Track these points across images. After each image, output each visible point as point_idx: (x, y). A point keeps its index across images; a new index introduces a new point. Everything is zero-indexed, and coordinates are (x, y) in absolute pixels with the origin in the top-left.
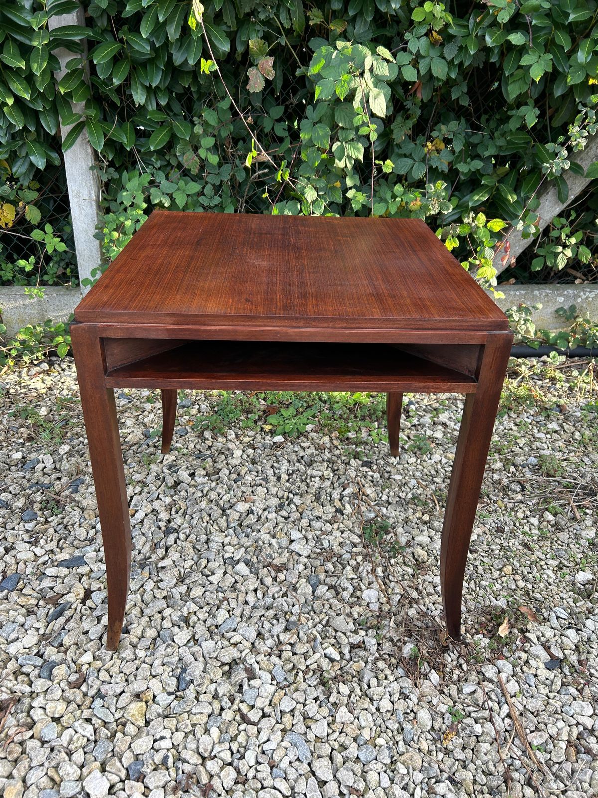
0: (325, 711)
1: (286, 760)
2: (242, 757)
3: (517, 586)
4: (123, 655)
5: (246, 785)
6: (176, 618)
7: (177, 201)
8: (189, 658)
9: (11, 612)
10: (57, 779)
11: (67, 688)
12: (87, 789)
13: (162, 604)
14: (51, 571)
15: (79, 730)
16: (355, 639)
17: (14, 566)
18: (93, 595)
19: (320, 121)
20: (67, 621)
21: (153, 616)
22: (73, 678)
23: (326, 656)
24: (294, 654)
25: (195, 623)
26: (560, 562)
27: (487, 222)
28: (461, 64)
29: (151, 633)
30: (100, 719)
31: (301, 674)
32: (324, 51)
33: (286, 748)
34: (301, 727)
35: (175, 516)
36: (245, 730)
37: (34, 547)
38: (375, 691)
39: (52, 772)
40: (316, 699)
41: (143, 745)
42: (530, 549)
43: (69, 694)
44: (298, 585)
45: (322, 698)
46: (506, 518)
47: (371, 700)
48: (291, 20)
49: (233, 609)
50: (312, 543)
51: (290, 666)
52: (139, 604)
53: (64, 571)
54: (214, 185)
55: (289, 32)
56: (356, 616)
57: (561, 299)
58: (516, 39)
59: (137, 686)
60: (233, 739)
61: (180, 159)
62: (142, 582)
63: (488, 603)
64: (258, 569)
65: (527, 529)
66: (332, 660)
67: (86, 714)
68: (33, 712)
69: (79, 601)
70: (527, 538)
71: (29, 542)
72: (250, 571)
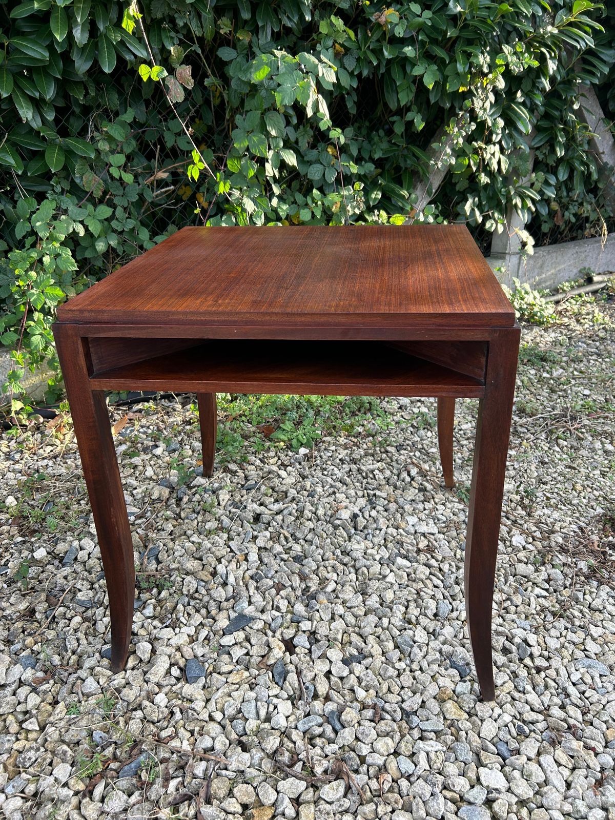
0: (581, 634)
1: (597, 679)
2: (568, 696)
3: (595, 496)
4: (389, 675)
5: (591, 712)
6: (399, 624)
7: (90, 228)
8: (447, 648)
9: (233, 694)
10: (457, 797)
11: (373, 724)
12: (492, 786)
13: (372, 619)
14: (227, 640)
15: (429, 749)
16: (544, 576)
17: (178, 655)
18: (295, 641)
19: (252, 131)
20: (299, 673)
21: (375, 632)
22: (369, 713)
23: (538, 597)
24: (517, 606)
25: (417, 620)
26: (601, 471)
27: (389, 218)
28: (360, 74)
29: (390, 645)
30: (431, 731)
31: (537, 617)
32: (265, 58)
33: (587, 672)
34: (579, 654)
35: (289, 545)
36: (547, 676)
37: (177, 630)
38: (597, 603)
39: (449, 794)
40: (566, 628)
41: (489, 729)
42: (575, 469)
43: (382, 726)
44: (458, 556)
45: (569, 626)
46: (539, 454)
48: (202, 27)
49: (434, 595)
50: (431, 522)
51: (523, 616)
52: (350, 630)
53: (241, 635)
54: (123, 207)
55: (201, 40)
56: (525, 560)
58: (409, 51)
59: (433, 690)
60: (546, 687)
61: (78, 181)
62: (330, 610)
63: (592, 515)
64: (415, 558)
65: (558, 456)
66: (545, 597)
67: (416, 735)
68: (369, 760)
69: (288, 653)
70: (564, 462)
71: (166, 627)
72: (411, 562)
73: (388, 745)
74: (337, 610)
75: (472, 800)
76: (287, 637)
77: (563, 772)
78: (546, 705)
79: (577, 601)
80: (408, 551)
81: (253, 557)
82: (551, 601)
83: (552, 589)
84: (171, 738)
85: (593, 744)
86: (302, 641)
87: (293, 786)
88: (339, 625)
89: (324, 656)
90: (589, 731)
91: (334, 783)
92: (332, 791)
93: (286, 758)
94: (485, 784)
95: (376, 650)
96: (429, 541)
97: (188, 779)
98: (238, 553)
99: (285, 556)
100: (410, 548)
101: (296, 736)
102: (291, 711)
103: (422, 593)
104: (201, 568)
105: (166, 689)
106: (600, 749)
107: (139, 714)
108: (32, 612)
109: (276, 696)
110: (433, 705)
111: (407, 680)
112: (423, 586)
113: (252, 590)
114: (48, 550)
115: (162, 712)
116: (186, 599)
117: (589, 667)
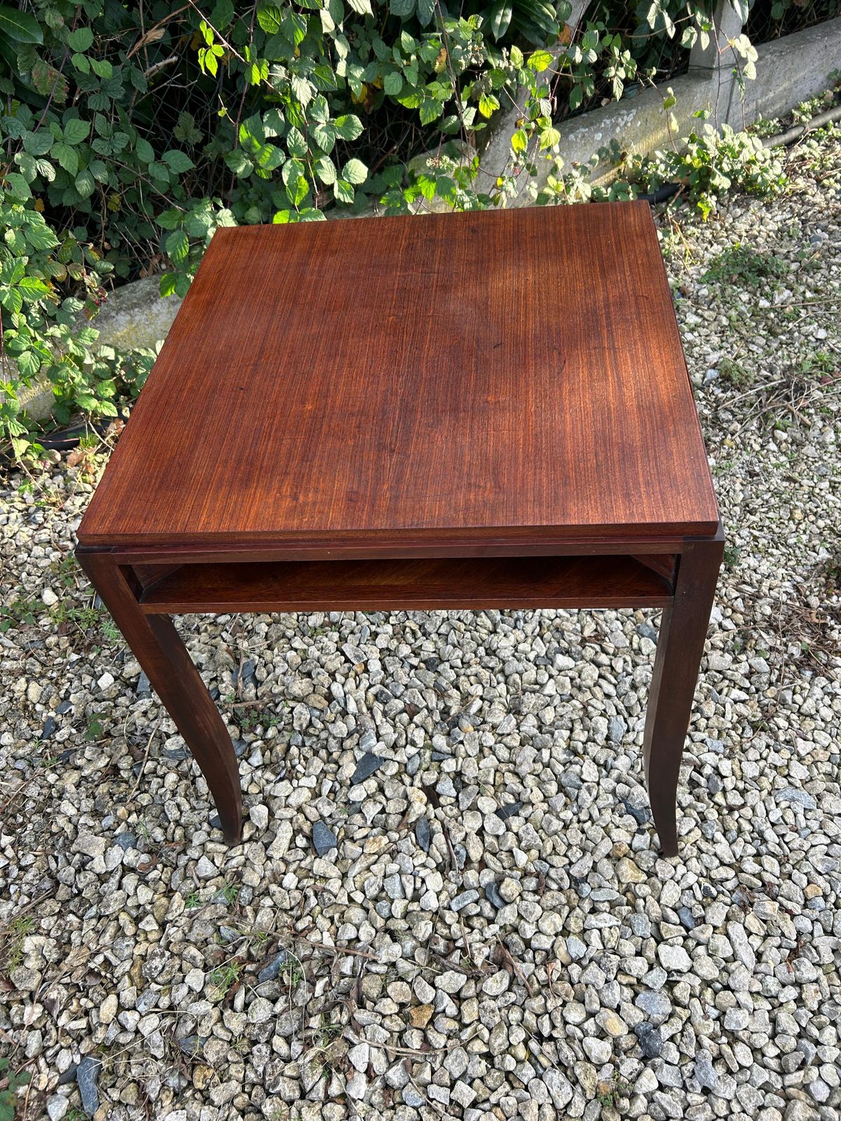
0: (786, 754)
1: (801, 817)
2: (764, 841)
3: (819, 528)
4: (553, 828)
5: (791, 862)
6: (563, 757)
7: (62, 164)
8: (622, 789)
9: (372, 868)
10: (634, 981)
11: (537, 898)
12: (673, 967)
13: (529, 752)
14: (357, 794)
15: (601, 925)
16: (744, 668)
17: (301, 817)
18: (439, 788)
20: (446, 832)
21: (534, 770)
22: (532, 883)
23: (736, 702)
24: (708, 719)
25: (585, 748)
26: (830, 481)
27: (526, 58)
29: (553, 788)
30: (604, 902)
31: (733, 733)
33: (789, 807)
34: (782, 782)
35: (418, 643)
36: (740, 817)
37: (295, 782)
38: (809, 707)
39: (625, 980)
40: (768, 746)
41: (671, 894)
42: (795, 482)
43: (548, 899)
44: (635, 646)
45: (772, 742)
46: (747, 458)
47: (811, 716)
49: (605, 710)
51: (716, 733)
52: (503, 767)
53: (372, 784)
54: (103, 111)
56: (721, 646)
57: (599, 136)
59: (605, 847)
60: (740, 831)
62: (477, 741)
63: (813, 562)
64: (580, 653)
65: (773, 460)
66: (743, 702)
67: (587, 906)
68: (535, 944)
69: (431, 806)
70: (782, 470)
71: (282, 779)
72: (574, 659)
73: (555, 924)
74: (485, 741)
75: (650, 985)
76: (428, 783)
77: (753, 943)
78: (738, 857)
79: (783, 703)
80: (570, 643)
81: (375, 666)
82: (752, 707)
83: (753, 689)
84: (309, 930)
85: (789, 905)
86: (446, 788)
87: (451, 980)
88: (490, 762)
89: (474, 808)
90: (787, 887)
91: (498, 975)
92: (496, 983)
93: (441, 946)
94: (665, 965)
95: (537, 796)
96: (597, 624)
97: (335, 979)
98: (355, 662)
99: (415, 661)
100: (573, 638)
101: (450, 918)
102: (441, 886)
103: (590, 708)
104: (311, 689)
105: (293, 867)
106: (797, 909)
107: (268, 902)
108: (115, 769)
109: (424, 866)
110: (606, 867)
111: (574, 836)
112: (591, 697)
113: (379, 717)
114: (114, 673)
115: (294, 898)
116: (300, 738)
117: (793, 800)
